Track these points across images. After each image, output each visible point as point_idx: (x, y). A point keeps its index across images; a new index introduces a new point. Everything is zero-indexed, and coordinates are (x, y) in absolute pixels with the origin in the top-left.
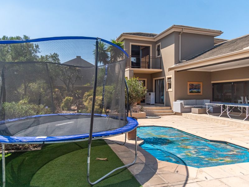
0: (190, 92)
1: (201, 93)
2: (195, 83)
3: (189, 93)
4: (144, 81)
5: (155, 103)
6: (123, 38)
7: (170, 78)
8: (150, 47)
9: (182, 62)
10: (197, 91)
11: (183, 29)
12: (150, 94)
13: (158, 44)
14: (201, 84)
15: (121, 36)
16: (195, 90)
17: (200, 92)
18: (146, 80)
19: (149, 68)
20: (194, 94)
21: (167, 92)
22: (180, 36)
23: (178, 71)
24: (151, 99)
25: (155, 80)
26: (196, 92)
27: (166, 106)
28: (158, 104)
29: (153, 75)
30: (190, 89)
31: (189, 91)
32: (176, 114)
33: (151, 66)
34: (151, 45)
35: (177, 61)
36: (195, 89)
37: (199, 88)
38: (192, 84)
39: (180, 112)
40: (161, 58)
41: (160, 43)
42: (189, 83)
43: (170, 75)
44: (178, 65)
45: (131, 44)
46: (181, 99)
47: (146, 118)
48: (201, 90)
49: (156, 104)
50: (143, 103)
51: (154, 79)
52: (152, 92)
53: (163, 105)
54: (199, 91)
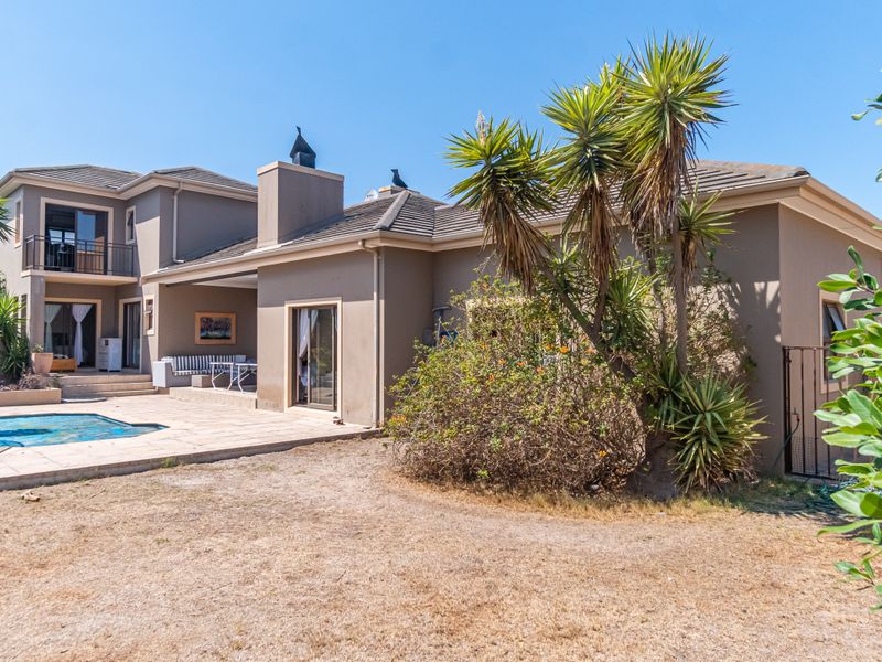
0: (202, 338)
1: (233, 341)
2: (215, 316)
3: (198, 340)
4: (94, 306)
5: (124, 365)
6: (16, 182)
7: (150, 302)
8: (107, 213)
9: (178, 263)
10: (220, 335)
11: (179, 182)
12: (107, 344)
13: (131, 209)
14: (233, 318)
15: (10, 177)
16: (216, 333)
17: (229, 338)
18: (99, 303)
19: (105, 273)
20: (212, 343)
21: (146, 337)
22: (176, 198)
23: (168, 285)
24: (111, 355)
25: (126, 305)
26: (217, 338)
27: (144, 373)
28: (129, 370)
29: (120, 291)
30: (202, 330)
31: (198, 334)
32: (159, 391)
33: (110, 267)
34: (110, 210)
35: (166, 260)
36: (216, 329)
37: (227, 328)
38: (207, 318)
39: (164, 386)
40: (134, 246)
41: (133, 208)
42: (198, 316)
43: (150, 292)
44: (167, 270)
45: (44, 201)
46: (172, 355)
47: (62, 402)
48: (232, 333)
49: (126, 369)
50: (90, 369)
51: (122, 302)
52: (117, 337)
53: (136, 371)
54: (228, 334)
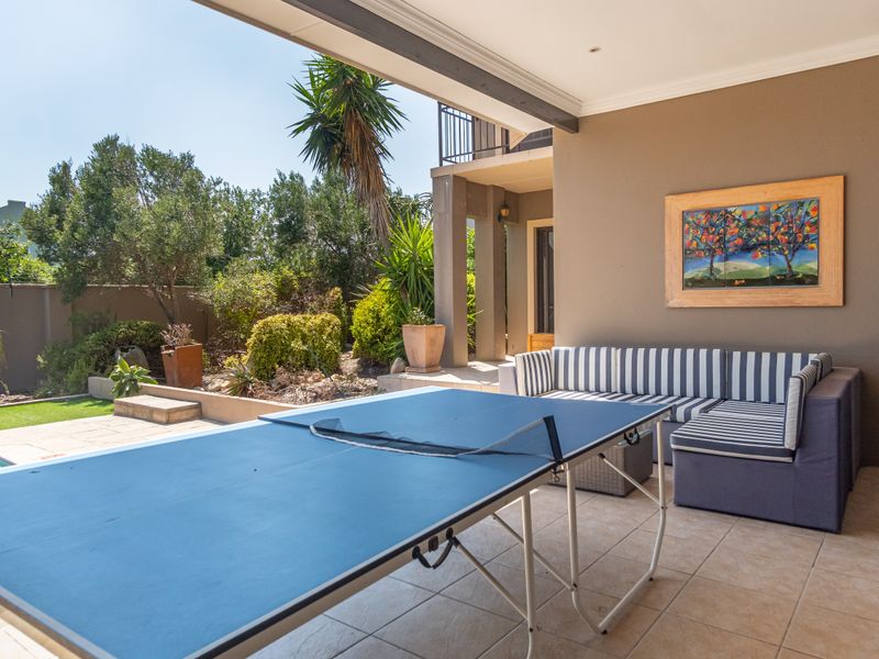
0: (692, 283)
1: (829, 290)
2: (741, 199)
10: (767, 270)
14: (827, 194)
16: (748, 264)
17: (812, 280)
20: (730, 303)
26: (754, 282)
30: (688, 254)
31: (674, 272)
36: (746, 249)
37: (800, 243)
38: (709, 212)
42: (676, 206)
48: (826, 258)
54: (804, 264)
